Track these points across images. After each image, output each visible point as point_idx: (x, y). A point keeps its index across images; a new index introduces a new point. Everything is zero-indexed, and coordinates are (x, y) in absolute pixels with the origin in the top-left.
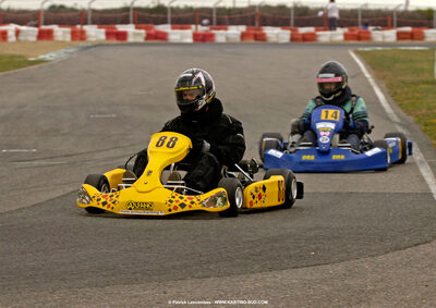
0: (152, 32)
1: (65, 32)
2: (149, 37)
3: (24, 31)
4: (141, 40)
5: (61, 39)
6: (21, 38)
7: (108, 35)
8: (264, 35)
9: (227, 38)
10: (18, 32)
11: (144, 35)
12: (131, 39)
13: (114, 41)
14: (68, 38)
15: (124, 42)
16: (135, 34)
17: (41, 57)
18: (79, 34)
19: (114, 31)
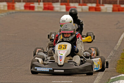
0: (47, 6)
1: (4, 6)
2: (45, 8)
4: (41, 10)
5: (2, 9)
8: (100, 8)
11: (43, 8)
12: (36, 10)
13: (28, 10)
14: (6, 8)
15: (33, 11)
16: (38, 7)
18: (11, 7)
19: (29, 5)
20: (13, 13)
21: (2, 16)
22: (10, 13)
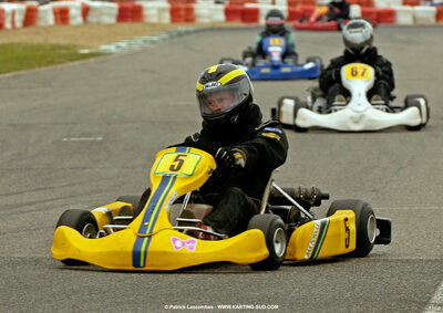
1: (161, 10)
3: (96, 9)
5: (155, 20)
6: (92, 18)
7: (229, 13)
9: (415, 18)
10: (86, 11)
13: (238, 24)
14: (166, 18)
15: (253, 25)
17: (103, 47)
18: (182, 13)
19: (239, 7)
20: (188, 33)
21: (153, 42)
22: (180, 35)
